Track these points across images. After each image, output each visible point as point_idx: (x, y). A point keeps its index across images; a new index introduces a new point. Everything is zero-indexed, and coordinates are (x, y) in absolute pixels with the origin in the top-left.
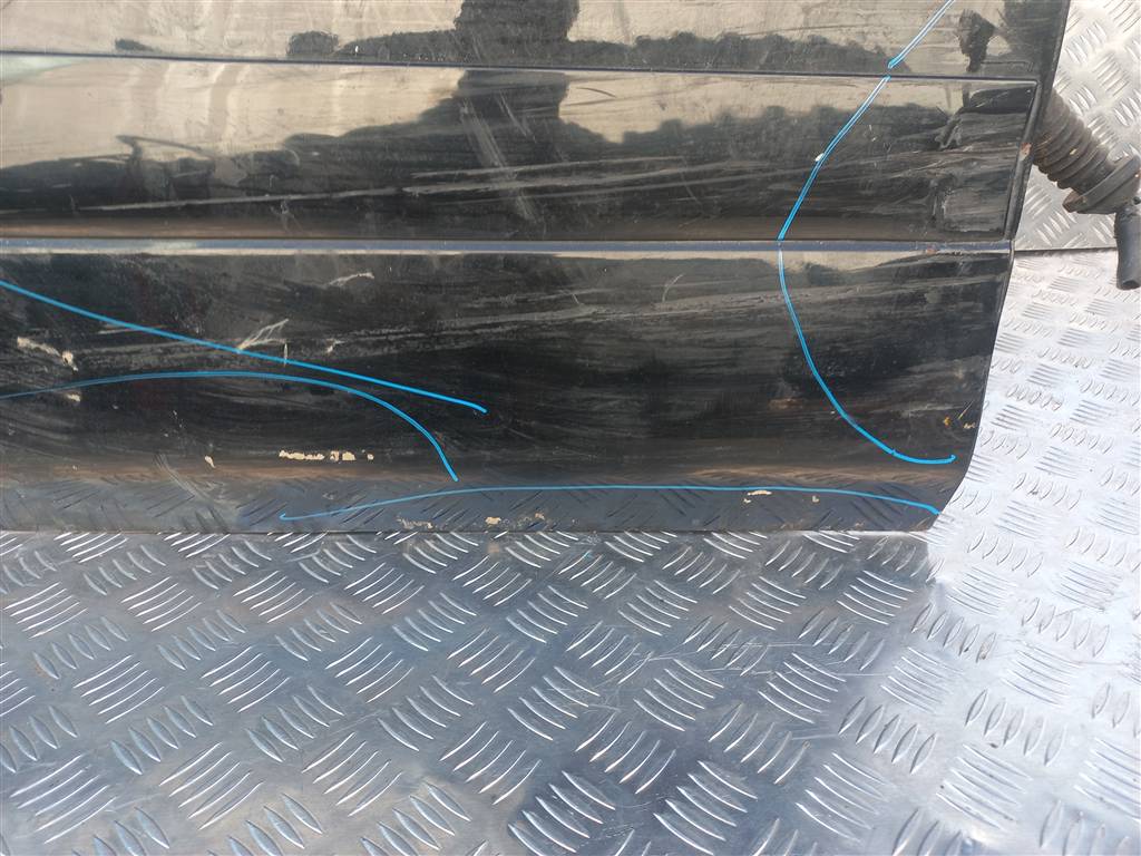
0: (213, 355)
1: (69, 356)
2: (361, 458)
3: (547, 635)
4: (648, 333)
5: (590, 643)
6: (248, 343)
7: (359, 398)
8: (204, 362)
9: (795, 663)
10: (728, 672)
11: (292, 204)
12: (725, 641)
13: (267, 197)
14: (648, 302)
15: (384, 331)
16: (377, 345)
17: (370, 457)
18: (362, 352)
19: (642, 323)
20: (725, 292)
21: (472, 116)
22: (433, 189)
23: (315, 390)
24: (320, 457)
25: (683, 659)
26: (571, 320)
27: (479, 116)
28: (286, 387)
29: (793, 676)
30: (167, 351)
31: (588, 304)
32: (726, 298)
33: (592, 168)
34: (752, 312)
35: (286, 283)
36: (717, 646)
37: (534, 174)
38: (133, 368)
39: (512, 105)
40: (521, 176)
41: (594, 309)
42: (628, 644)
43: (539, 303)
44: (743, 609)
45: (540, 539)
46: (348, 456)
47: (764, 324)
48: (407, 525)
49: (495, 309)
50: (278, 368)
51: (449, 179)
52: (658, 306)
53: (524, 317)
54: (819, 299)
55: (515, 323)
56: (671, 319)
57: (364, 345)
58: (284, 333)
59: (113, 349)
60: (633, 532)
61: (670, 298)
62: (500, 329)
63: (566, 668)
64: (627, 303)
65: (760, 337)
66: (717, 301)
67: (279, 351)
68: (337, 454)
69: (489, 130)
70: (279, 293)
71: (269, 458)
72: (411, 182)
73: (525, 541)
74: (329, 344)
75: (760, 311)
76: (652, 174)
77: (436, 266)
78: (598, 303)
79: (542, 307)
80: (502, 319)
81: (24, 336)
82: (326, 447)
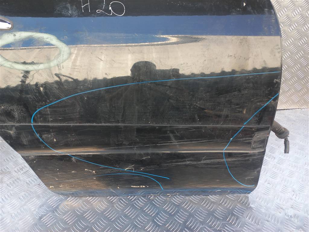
0: (121, 171)
1: (94, 172)
2: (146, 187)
3: (182, 221)
4: (199, 166)
5: (190, 223)
6: (127, 169)
7: (146, 177)
8: (119, 172)
9: (226, 227)
10: (215, 229)
11: (137, 147)
12: (214, 222)
13: (132, 146)
14: (200, 161)
15: (152, 166)
16: (150, 169)
17: (148, 187)
18: (147, 170)
19: (198, 164)
20: (213, 159)
21: (169, 133)
22: (162, 144)
23: (138, 176)
24: (139, 187)
25: (207, 226)
26: (185, 164)
27: (171, 133)
28: (133, 176)
29: (226, 229)
30: (112, 170)
31: (189, 161)
32: (214, 160)
33: (190, 141)
34: (219, 162)
35: (134, 159)
36: (213, 223)
37: (180, 142)
38: (106, 173)
39: (176, 131)
40: (178, 142)
41: (190, 162)
42: (197, 223)
43: (180, 161)
44: (216, 214)
45: (177, 197)
46: (144, 186)
47: (221, 164)
48: (152, 195)
49: (172, 162)
50: (132, 173)
51: (165, 143)
52: (201, 161)
53: (177, 164)
54: (231, 160)
55: (175, 164)
56: (204, 164)
57: (148, 168)
58: (134, 167)
59: (102, 170)
60: (194, 195)
61: (204, 160)
62: (172, 166)
63: (187, 229)
64: (196, 161)
65: (220, 166)
66: (212, 160)
67: (132, 170)
68: (142, 186)
69: (172, 135)
70: (133, 161)
71: (129, 187)
72: (158, 143)
73: (174, 198)
74: (142, 169)
75: (220, 162)
76: (201, 141)
77: (161, 155)
78: (190, 161)
79: (180, 162)
80: (173, 164)
81: (86, 169)
82: (140, 185)
